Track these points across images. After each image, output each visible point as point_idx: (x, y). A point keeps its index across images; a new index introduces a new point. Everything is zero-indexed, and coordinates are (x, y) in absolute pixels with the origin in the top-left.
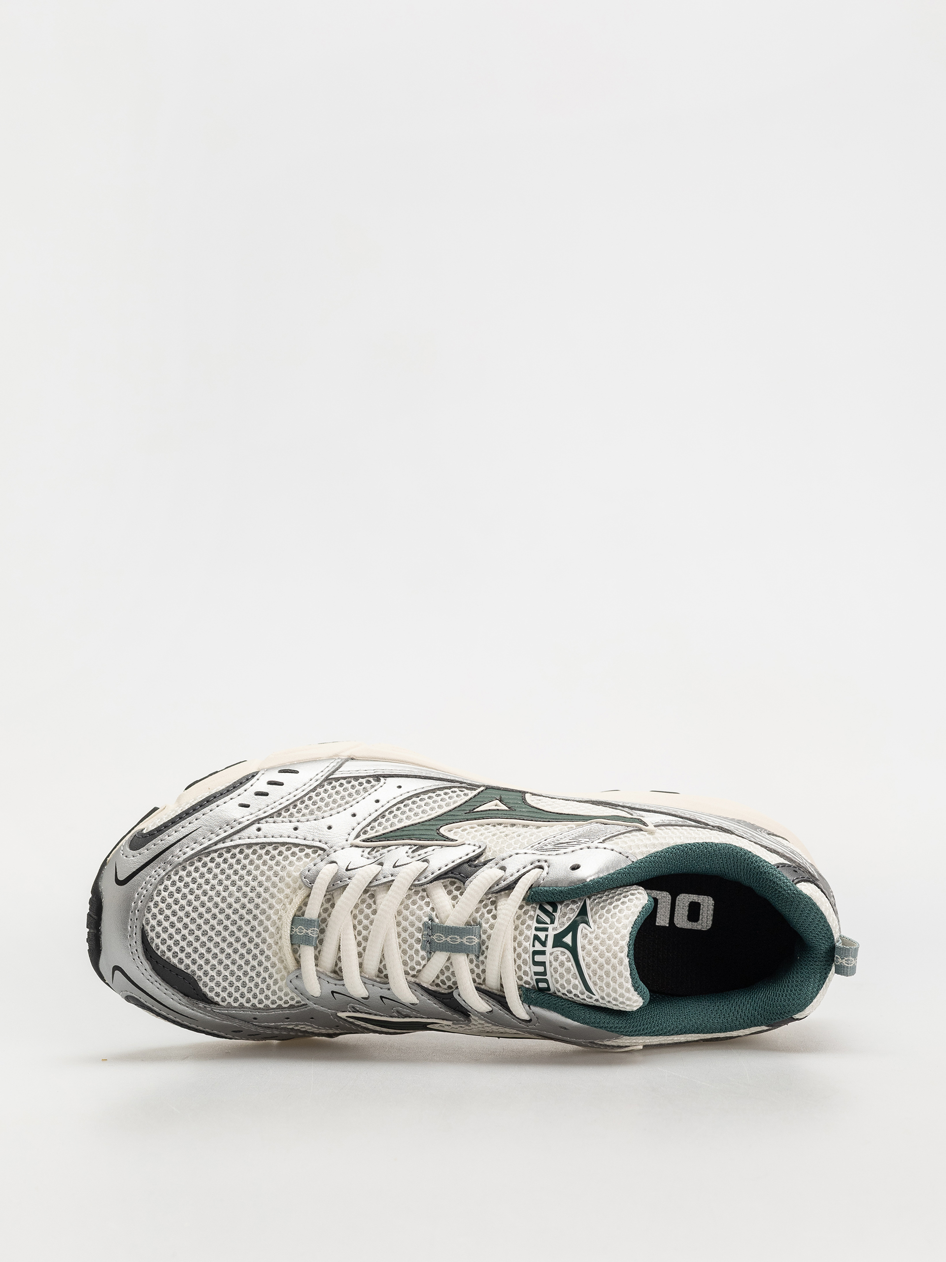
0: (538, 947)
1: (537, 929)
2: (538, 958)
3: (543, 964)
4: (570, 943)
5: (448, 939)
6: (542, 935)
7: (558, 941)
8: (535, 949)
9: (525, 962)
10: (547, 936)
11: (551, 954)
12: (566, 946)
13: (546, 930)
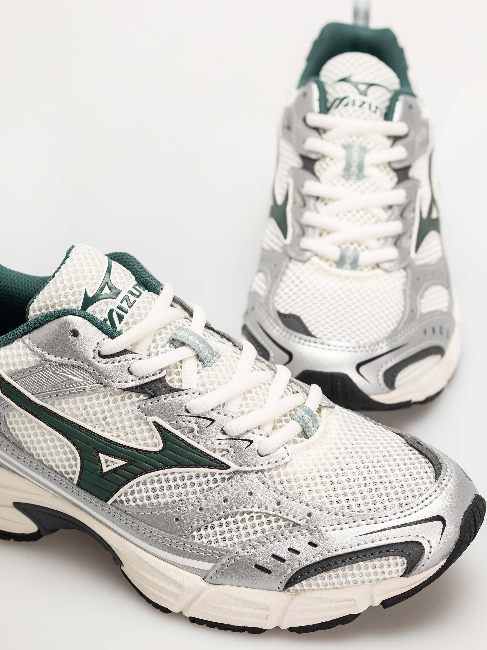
2: (137, 293)
4: (106, 287)
7: (115, 293)
8: (134, 299)
10: (121, 302)
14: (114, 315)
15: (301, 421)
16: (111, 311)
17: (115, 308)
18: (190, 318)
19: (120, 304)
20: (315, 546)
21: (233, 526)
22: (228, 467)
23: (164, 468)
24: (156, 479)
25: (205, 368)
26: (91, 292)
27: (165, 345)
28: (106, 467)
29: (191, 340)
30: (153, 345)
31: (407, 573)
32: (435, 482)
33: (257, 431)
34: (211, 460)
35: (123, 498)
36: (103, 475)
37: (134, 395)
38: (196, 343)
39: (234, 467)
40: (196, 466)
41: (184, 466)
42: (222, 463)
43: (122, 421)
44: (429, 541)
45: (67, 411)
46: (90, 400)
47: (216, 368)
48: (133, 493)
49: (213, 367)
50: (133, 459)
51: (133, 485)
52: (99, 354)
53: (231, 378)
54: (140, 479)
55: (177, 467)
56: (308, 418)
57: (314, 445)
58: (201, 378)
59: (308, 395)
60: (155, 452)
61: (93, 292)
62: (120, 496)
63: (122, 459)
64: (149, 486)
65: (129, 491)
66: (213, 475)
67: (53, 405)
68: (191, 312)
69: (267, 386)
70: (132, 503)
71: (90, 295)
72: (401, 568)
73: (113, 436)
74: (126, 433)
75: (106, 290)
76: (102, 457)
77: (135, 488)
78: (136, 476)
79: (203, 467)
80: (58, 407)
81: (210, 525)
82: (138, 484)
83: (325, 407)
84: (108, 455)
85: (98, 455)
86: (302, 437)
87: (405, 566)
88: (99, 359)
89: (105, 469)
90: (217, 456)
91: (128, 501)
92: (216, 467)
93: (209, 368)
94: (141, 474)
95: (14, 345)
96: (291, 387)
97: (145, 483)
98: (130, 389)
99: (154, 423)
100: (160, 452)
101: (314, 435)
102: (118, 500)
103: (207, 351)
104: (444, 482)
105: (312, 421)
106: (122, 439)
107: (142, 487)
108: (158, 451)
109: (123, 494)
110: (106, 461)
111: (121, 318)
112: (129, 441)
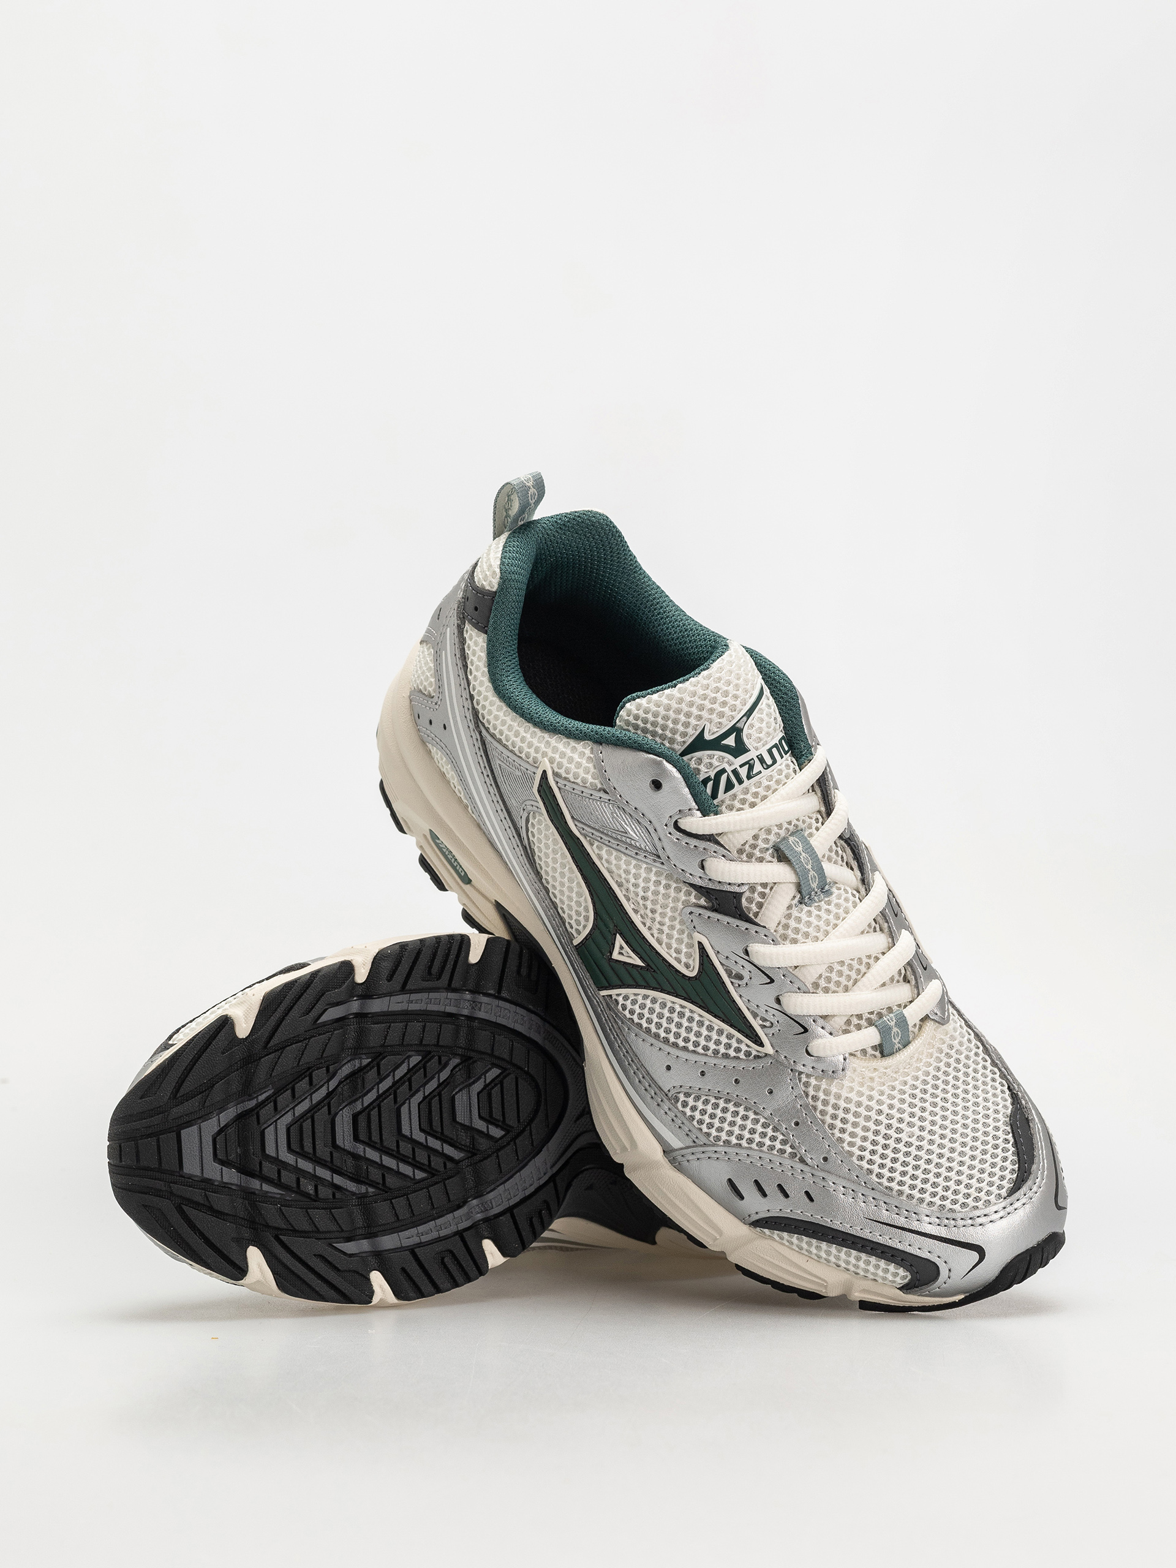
0: (758, 767)
1: (740, 782)
2: (769, 761)
3: (770, 751)
4: (733, 736)
5: (809, 867)
6: (743, 772)
7: (740, 749)
8: (761, 768)
9: (780, 772)
10: (741, 766)
11: (757, 749)
12: (739, 740)
13: (735, 772)
14: (724, 778)
15: (884, 1031)
16: (723, 771)
17: (729, 769)
18: (824, 816)
19: (738, 768)
20: (811, 1200)
21: (729, 1117)
22: (761, 1045)
23: (685, 999)
24: (669, 1005)
25: (800, 906)
26: (710, 733)
27: (767, 849)
28: (618, 952)
29: (803, 861)
30: (752, 842)
31: (905, 1288)
32: (1005, 1198)
33: (821, 1022)
34: (745, 1024)
35: (620, 999)
36: (611, 959)
37: (694, 893)
38: (807, 867)
39: (768, 1049)
40: (723, 1021)
41: (708, 1012)
42: (757, 1035)
43: (663, 915)
44: (950, 1270)
45: (604, 861)
46: (637, 867)
47: (815, 912)
48: (634, 1002)
49: (812, 909)
50: (653, 967)
51: (639, 994)
52: (676, 823)
53: (827, 933)
54: (652, 993)
55: (700, 1007)
56: (896, 1033)
57: (886, 1068)
58: (789, 916)
59: (919, 994)
60: (684, 975)
61: (713, 734)
62: (618, 995)
63: (641, 958)
64: (657, 1007)
65: (632, 997)
66: (739, 1041)
67: (592, 844)
68: (830, 809)
69: (871, 961)
70: (627, 1013)
71: (708, 736)
72: (900, 1281)
73: (644, 924)
74: (661, 931)
75: (730, 741)
76: (619, 941)
77: (640, 999)
78: (647, 987)
79: (731, 1026)
80: (596, 851)
81: (704, 1098)
82: (645, 997)
83: (933, 1020)
84: (627, 943)
85: (616, 935)
86: (877, 1049)
87: (906, 1281)
88: (672, 829)
89: (615, 956)
90: (756, 1024)
91: (624, 1007)
92: (747, 1036)
93: (806, 909)
94: (654, 989)
95: (580, 746)
96: (905, 970)
97: (654, 1001)
98: (692, 885)
99: (700, 943)
100: (690, 978)
101: (894, 1055)
102: (614, 997)
103: (817, 883)
104: (1017, 1205)
105: (900, 1036)
106: (652, 935)
107: (648, 1002)
108: (687, 977)
109: (623, 995)
110: (621, 948)
111: (729, 786)
112: (660, 942)
